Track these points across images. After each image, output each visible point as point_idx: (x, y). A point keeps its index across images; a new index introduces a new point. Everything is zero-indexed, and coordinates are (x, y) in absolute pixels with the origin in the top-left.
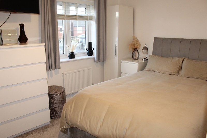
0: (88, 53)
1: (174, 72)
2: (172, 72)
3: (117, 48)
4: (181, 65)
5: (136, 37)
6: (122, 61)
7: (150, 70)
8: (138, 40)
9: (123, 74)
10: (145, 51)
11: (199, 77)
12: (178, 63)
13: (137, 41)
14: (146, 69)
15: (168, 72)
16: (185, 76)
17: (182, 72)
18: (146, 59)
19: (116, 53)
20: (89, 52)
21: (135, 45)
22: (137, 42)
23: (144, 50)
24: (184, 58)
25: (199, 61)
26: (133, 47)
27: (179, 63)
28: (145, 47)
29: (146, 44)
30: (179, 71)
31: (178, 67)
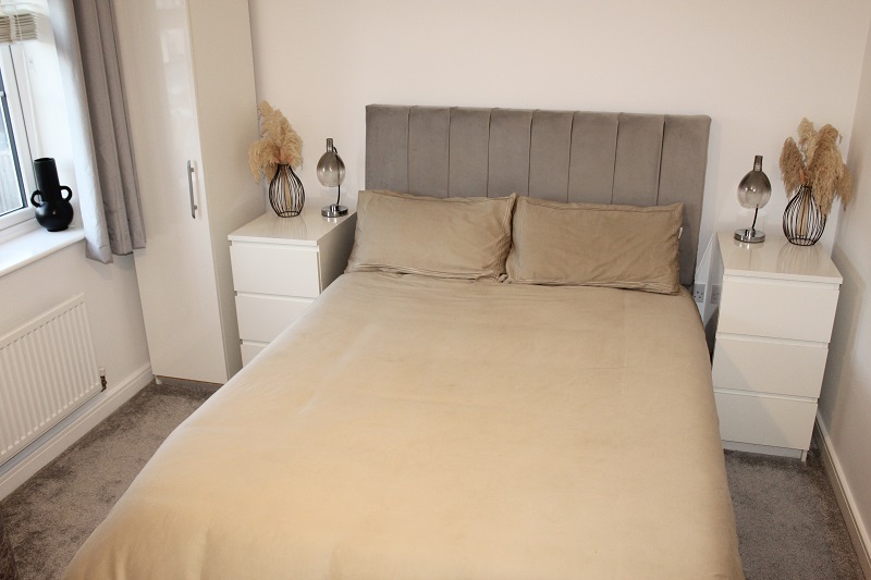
0: (42, 221)
1: (486, 267)
2: (479, 266)
3: (200, 176)
4: (509, 231)
5: (275, 109)
6: (230, 237)
7: (376, 269)
8: (285, 119)
9: (243, 295)
10: (331, 173)
11: (593, 280)
12: (494, 222)
13: (284, 128)
14: (354, 265)
15: (462, 268)
16: (535, 277)
17: (519, 265)
18: (337, 208)
19: (195, 203)
20: (48, 210)
21: (278, 149)
22: (283, 132)
23: (327, 169)
24: (514, 195)
25: (574, 205)
26: (272, 160)
27: (500, 223)
28: (328, 153)
29: (330, 142)
30: (503, 257)
31: (497, 240)
